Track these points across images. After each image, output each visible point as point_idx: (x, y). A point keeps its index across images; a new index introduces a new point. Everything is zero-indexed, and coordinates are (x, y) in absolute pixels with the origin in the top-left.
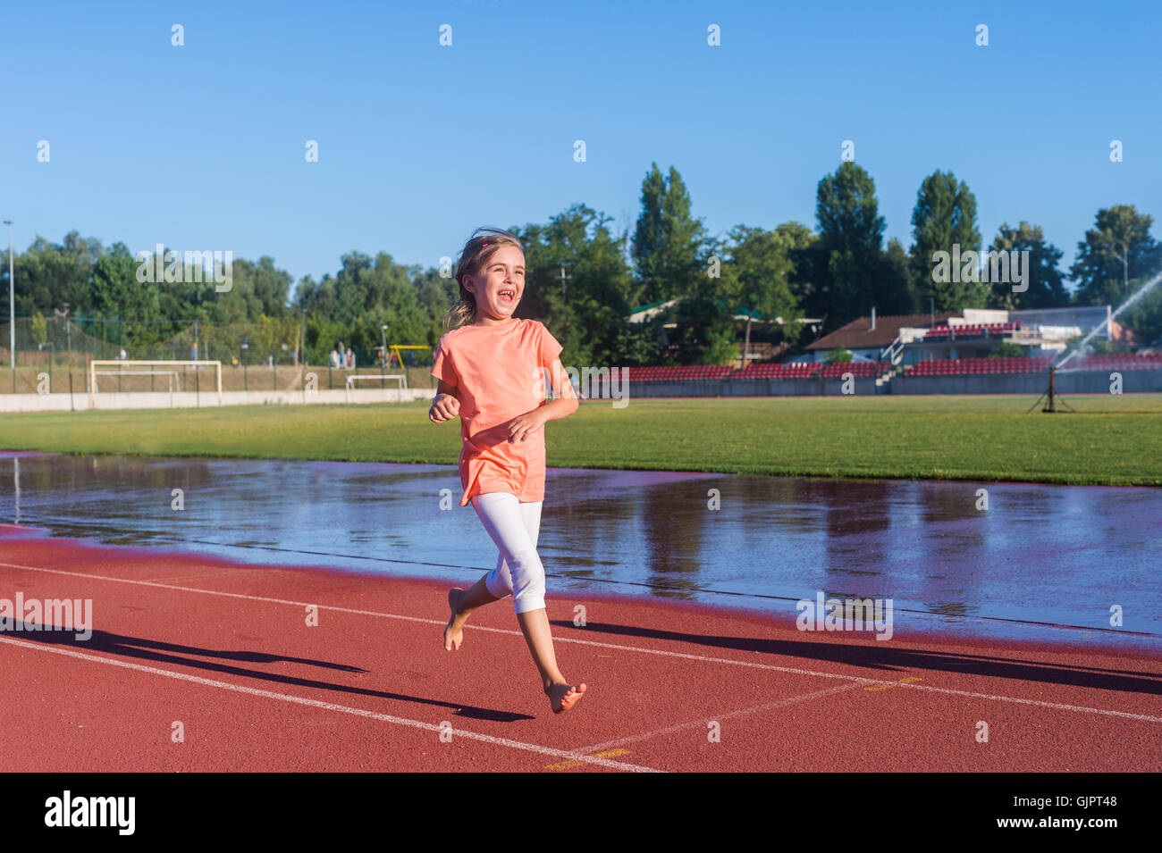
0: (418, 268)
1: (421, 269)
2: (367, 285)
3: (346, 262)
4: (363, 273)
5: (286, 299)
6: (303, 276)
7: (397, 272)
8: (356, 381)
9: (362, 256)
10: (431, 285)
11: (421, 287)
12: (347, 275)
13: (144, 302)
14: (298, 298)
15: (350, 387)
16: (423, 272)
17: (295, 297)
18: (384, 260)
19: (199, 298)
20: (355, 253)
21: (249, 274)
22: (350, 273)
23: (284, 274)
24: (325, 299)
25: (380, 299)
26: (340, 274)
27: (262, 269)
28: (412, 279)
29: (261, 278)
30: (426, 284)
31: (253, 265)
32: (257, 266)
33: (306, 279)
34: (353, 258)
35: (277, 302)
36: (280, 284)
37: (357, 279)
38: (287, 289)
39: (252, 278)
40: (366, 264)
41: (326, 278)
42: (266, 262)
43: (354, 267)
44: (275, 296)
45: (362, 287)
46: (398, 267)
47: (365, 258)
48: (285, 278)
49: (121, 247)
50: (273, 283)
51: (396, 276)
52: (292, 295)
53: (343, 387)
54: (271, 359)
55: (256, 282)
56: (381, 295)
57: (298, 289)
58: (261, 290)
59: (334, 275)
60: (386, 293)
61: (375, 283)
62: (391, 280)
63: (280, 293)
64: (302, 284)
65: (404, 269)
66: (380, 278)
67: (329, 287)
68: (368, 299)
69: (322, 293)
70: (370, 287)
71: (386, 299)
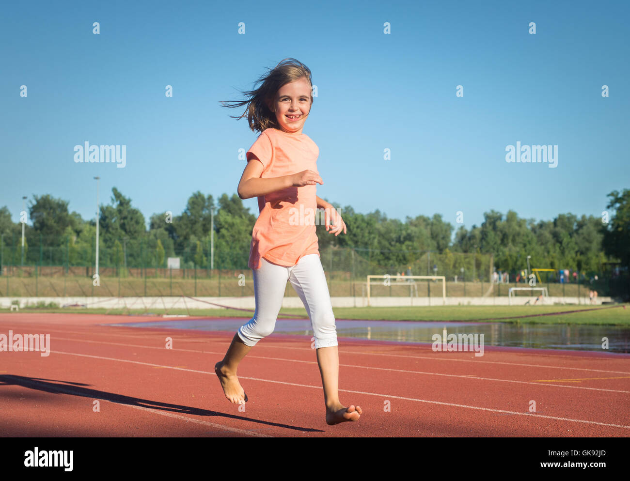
0: (532, 220)
1: (534, 221)
2: (501, 231)
3: (487, 217)
4: (499, 224)
5: (450, 241)
6: (460, 226)
7: (520, 224)
8: (516, 291)
9: (498, 213)
10: (542, 232)
11: (535, 232)
12: (488, 225)
13: (369, 242)
14: (457, 240)
15: (512, 295)
16: (536, 223)
17: (455, 239)
18: (512, 216)
19: (402, 239)
20: (493, 211)
21: (427, 224)
22: (490, 224)
23: (449, 225)
24: (475, 241)
25: (510, 241)
26: (484, 225)
27: (435, 221)
28: (529, 227)
29: (434, 227)
30: (538, 231)
31: (429, 219)
32: (432, 220)
33: (462, 228)
34: (491, 214)
35: (444, 242)
36: (446, 231)
37: (495, 228)
38: (450, 234)
39: (429, 227)
40: (500, 218)
41: (474, 227)
42: (438, 217)
43: (492, 220)
44: (443, 238)
45: (499, 233)
46: (521, 220)
47: (499, 214)
48: (449, 227)
49: (350, 209)
50: (442, 230)
51: (520, 226)
52: (453, 237)
53: (507, 295)
54: (456, 277)
55: (431, 230)
56: (511, 238)
57: (457, 234)
58: (434, 235)
59: (479, 225)
60: (514, 236)
61: (506, 230)
62: (517, 228)
63: (446, 237)
64: (459, 231)
65: (524, 221)
66: (510, 226)
67: (477, 233)
68: (502, 240)
69: (472, 237)
70: (504, 233)
71: (514, 241)
